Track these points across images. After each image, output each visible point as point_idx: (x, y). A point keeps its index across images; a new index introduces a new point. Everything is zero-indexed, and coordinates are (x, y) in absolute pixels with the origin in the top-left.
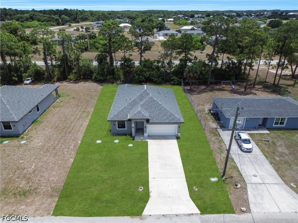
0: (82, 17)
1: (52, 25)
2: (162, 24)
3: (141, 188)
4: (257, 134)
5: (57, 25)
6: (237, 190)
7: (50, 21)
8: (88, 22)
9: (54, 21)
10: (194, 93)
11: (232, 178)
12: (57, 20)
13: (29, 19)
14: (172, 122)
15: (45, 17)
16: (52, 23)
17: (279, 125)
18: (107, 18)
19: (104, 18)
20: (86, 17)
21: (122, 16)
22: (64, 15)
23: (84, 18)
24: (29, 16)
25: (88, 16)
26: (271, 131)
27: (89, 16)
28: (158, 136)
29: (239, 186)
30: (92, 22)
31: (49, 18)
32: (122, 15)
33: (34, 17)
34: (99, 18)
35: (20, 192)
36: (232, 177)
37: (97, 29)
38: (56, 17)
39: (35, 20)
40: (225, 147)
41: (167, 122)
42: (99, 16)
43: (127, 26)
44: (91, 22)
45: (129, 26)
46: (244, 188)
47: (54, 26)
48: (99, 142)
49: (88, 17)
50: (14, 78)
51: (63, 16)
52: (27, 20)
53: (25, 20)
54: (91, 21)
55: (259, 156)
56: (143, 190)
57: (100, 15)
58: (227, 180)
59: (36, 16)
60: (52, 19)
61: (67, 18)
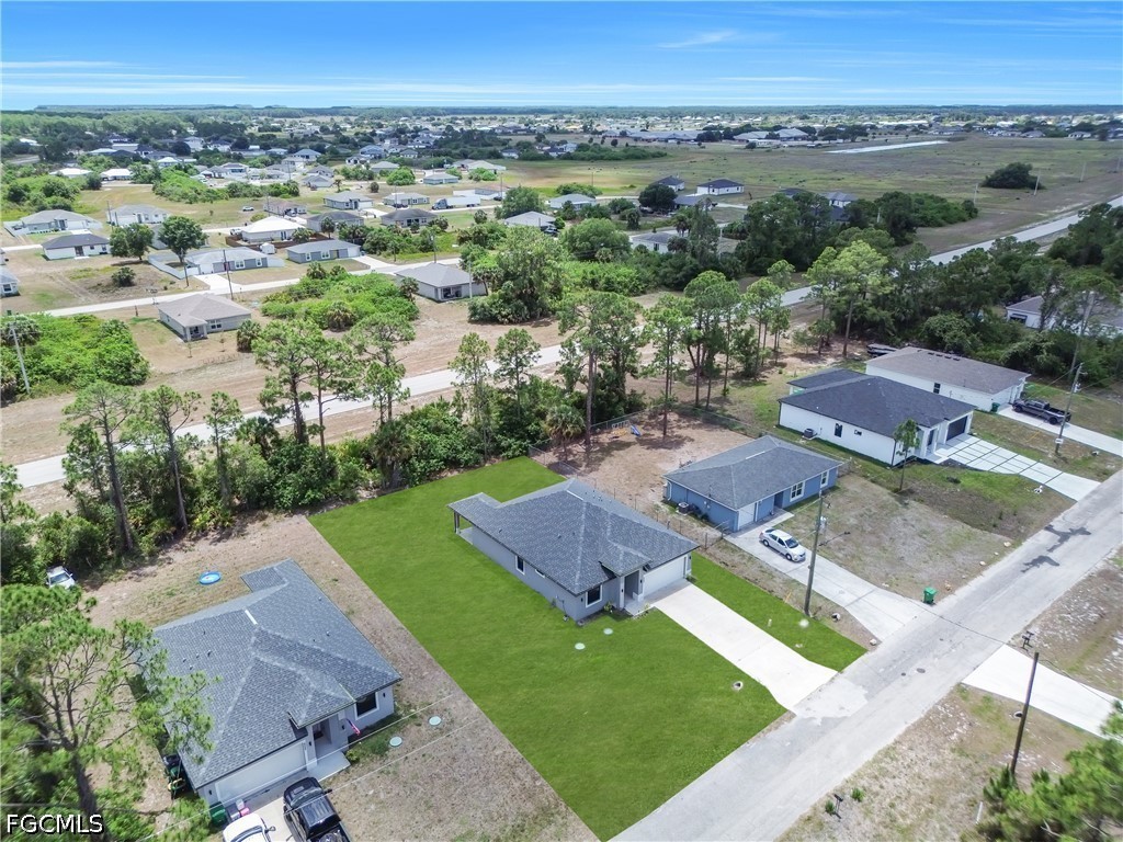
3: (739, 685)
6: (841, 623)
29: (839, 616)
36: (820, 608)
46: (847, 616)
48: (580, 646)
56: (744, 686)
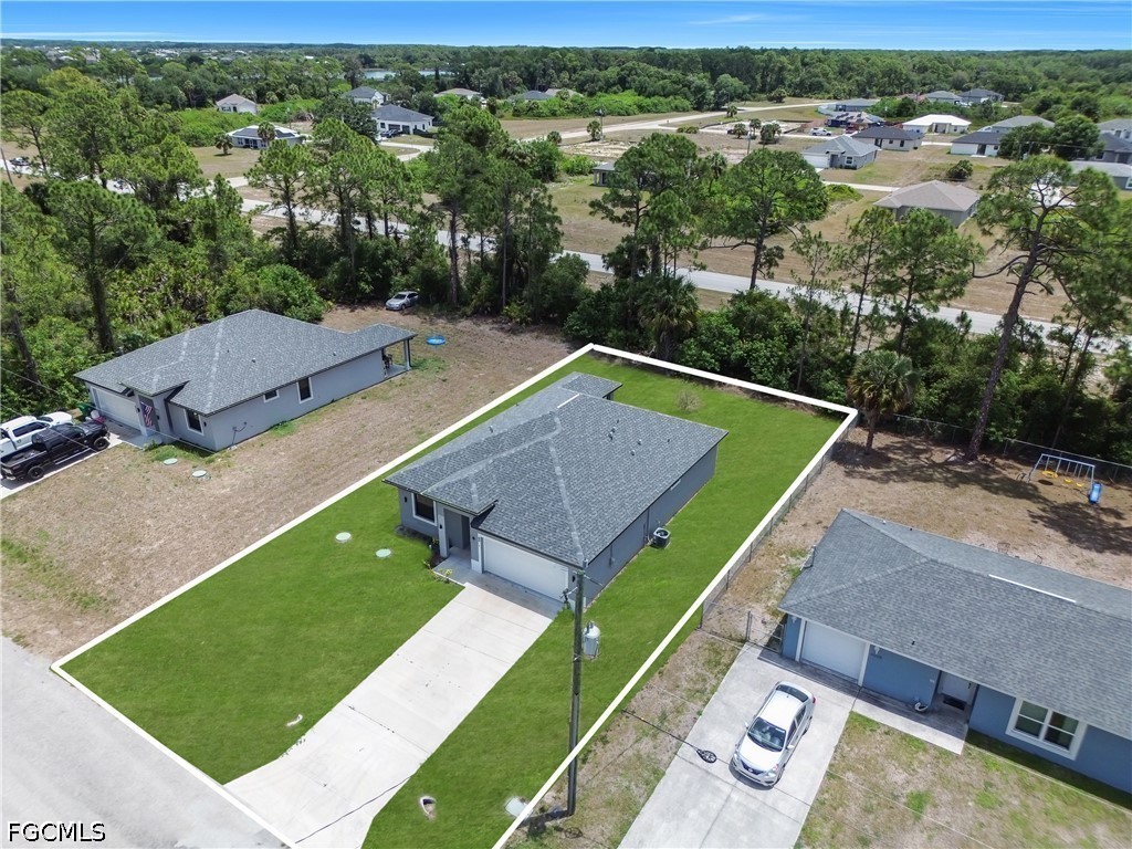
0: (802, 82)
1: (676, 109)
2: (1084, 129)
4: (889, 732)
5: (694, 109)
7: (675, 93)
8: (817, 98)
9: (689, 94)
10: (872, 471)
11: (578, 836)
12: (700, 90)
13: (614, 84)
14: (547, 550)
15: (664, 78)
16: (680, 101)
17: (1040, 742)
18: (902, 84)
19: (891, 84)
20: (817, 79)
21: (977, 79)
22: (726, 75)
23: (808, 82)
24: (618, 74)
25: (825, 75)
26: (975, 750)
27: (831, 75)
28: (513, 583)
30: (835, 98)
31: (675, 82)
32: (978, 73)
33: (629, 79)
34: (869, 83)
35: (86, 595)
37: (815, 134)
38: (698, 82)
39: (630, 88)
40: (690, 721)
41: (532, 545)
42: (872, 76)
43: (946, 124)
44: (830, 98)
45: (956, 127)
47: (685, 110)
49: (822, 79)
50: (362, 285)
51: (725, 78)
52: (608, 87)
53: (601, 89)
54: (831, 95)
55: (777, 820)
57: (875, 75)
58: (557, 834)
59: (636, 74)
60: (684, 86)
61: (735, 82)
